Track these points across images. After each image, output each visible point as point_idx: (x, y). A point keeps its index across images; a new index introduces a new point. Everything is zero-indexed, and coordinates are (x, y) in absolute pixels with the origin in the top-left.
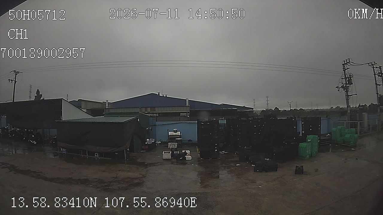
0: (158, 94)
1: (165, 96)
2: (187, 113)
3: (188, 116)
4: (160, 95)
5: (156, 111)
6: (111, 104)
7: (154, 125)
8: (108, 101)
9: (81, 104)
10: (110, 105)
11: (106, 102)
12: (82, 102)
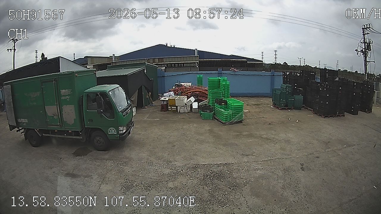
0: (166, 45)
1: (173, 46)
2: (196, 63)
3: (197, 67)
4: (168, 46)
5: (164, 61)
6: (117, 57)
7: (163, 76)
8: (114, 54)
9: (87, 61)
10: (117, 59)
11: (112, 56)
12: (88, 59)
